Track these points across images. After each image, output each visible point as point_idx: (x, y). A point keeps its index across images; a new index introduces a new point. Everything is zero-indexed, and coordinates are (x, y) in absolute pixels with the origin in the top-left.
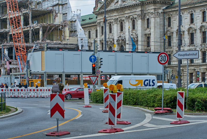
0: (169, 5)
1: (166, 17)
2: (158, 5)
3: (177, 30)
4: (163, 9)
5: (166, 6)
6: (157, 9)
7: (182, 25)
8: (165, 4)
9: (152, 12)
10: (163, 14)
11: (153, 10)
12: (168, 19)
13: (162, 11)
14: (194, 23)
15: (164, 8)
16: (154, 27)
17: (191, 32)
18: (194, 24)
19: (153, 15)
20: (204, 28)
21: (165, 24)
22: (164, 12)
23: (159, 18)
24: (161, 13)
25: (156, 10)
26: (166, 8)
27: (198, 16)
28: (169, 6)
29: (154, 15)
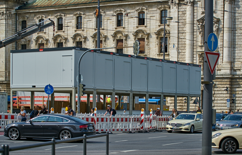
0: (22, 4)
1: (19, 19)
2: (10, 3)
3: (36, 38)
4: (16, 10)
5: (19, 6)
6: (9, 8)
7: (45, 32)
8: (18, 3)
9: (3, 13)
10: (15, 15)
11: (5, 9)
12: (21, 22)
13: (15, 12)
14: (63, 30)
15: (17, 8)
16: (5, 32)
17: (59, 42)
18: (64, 32)
19: (4, 16)
20: (80, 37)
21: (17, 29)
22: (16, 14)
23: (11, 20)
24: (13, 15)
25: (8, 11)
26: (20, 8)
27: (70, 21)
28: (22, 6)
29: (6, 16)
